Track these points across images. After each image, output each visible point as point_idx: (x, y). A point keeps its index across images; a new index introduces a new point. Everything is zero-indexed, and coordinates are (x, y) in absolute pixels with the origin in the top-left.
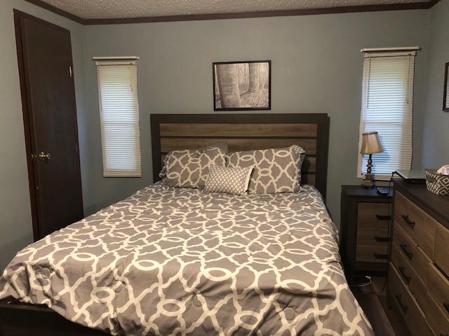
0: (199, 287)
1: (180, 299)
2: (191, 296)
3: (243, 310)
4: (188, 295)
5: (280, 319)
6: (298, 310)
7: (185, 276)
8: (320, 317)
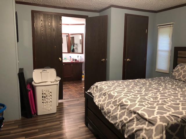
0: (120, 104)
1: (115, 106)
2: (117, 106)
3: (126, 116)
4: (116, 105)
5: (134, 123)
6: (141, 123)
7: (119, 99)
8: (145, 129)
